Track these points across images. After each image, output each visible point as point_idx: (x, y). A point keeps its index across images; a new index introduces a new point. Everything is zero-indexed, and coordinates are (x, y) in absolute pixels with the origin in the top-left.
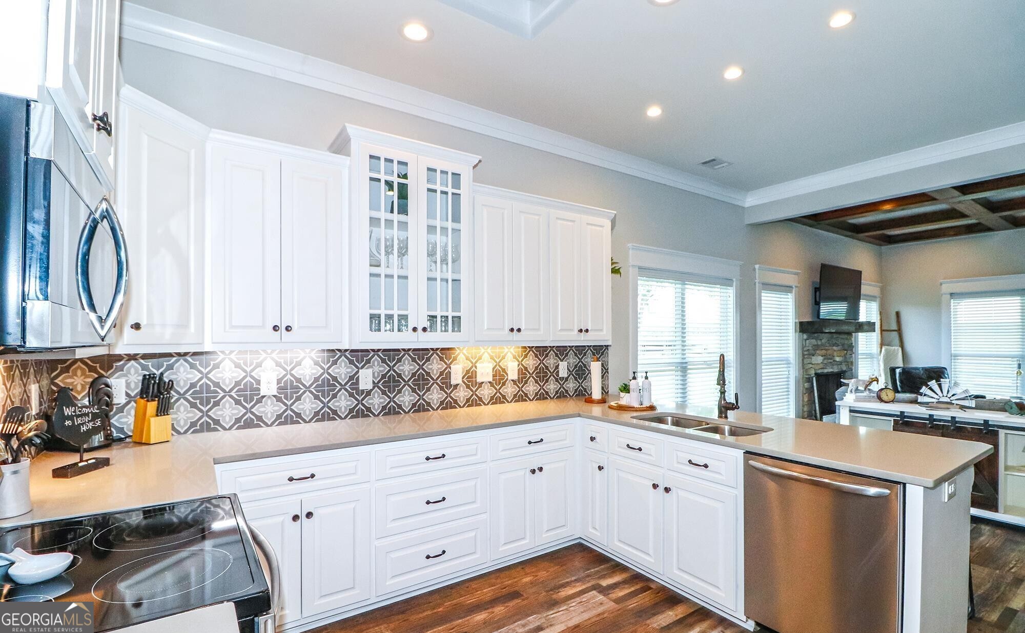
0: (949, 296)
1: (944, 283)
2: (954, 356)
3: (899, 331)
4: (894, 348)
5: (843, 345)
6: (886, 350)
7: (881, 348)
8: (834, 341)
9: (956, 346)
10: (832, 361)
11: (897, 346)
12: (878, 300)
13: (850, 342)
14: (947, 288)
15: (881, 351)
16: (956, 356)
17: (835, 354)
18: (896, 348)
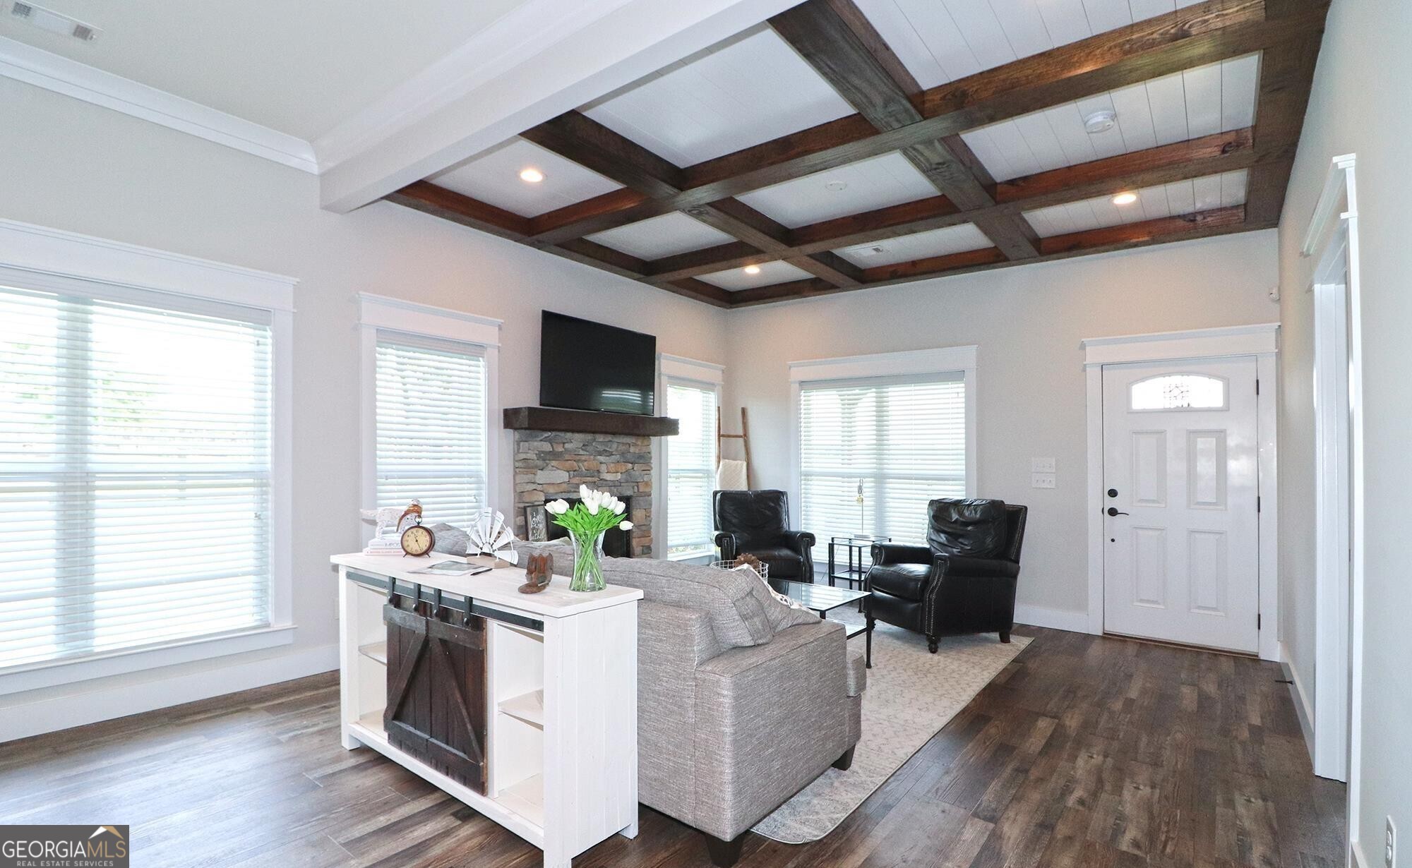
0: (798, 385)
1: (794, 366)
2: (805, 476)
3: (745, 436)
4: (736, 462)
5: (623, 454)
6: (724, 466)
7: (719, 462)
8: (601, 448)
9: (807, 460)
10: (596, 479)
11: (741, 460)
12: (719, 388)
13: (644, 449)
14: (797, 374)
15: (718, 466)
16: (807, 475)
17: (603, 468)
18: (740, 462)
